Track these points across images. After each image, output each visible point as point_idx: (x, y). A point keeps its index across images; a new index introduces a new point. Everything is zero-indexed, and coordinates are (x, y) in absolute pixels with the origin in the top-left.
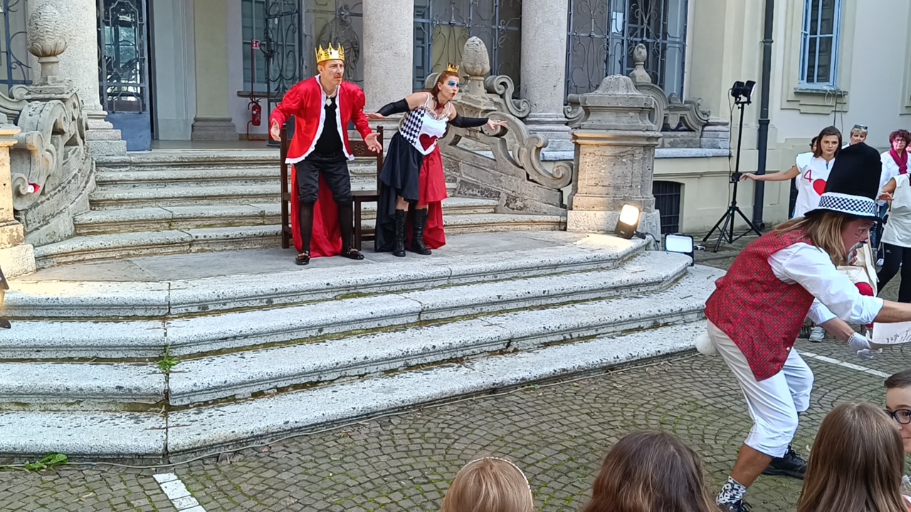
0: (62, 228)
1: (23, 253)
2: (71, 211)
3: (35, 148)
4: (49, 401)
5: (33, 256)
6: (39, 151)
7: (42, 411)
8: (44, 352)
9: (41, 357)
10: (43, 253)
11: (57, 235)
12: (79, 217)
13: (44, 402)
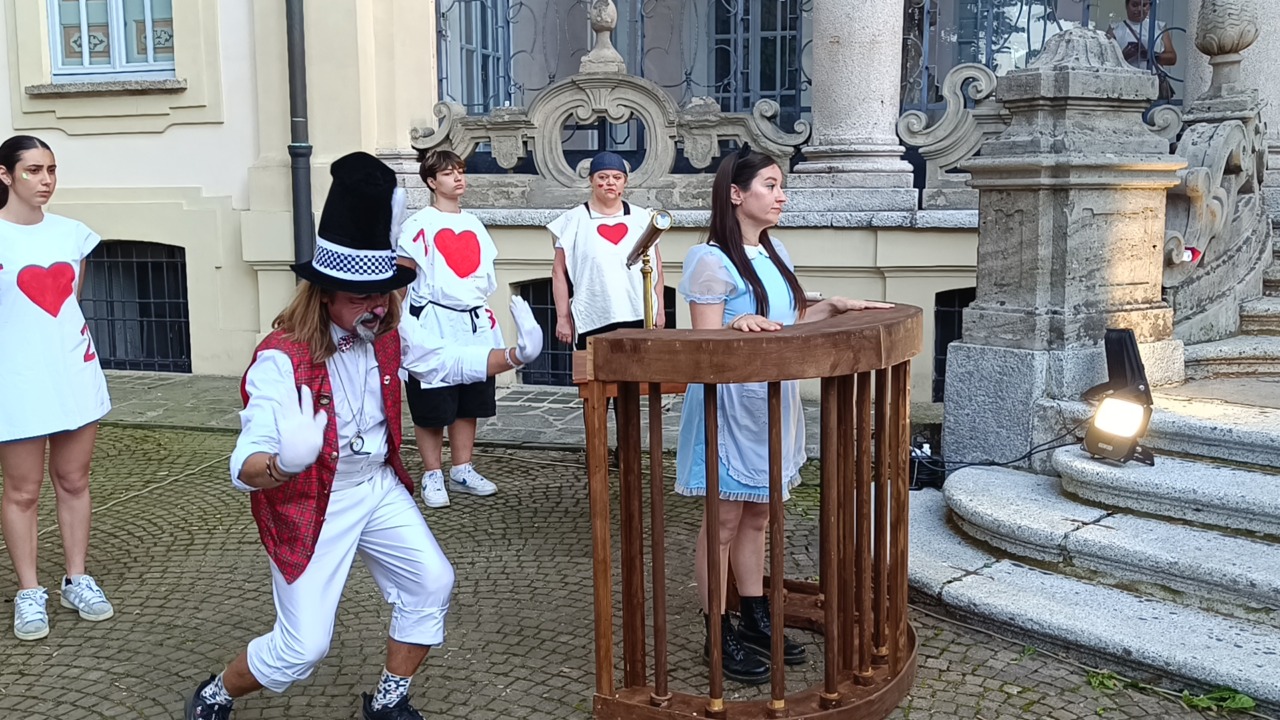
0: (1223, 321)
1: (1169, 352)
2: (1238, 294)
3: (1200, 194)
4: (1216, 596)
5: (1182, 359)
6: (1204, 198)
7: (1204, 609)
8: (1206, 514)
9: (1201, 520)
10: (1194, 356)
11: (1215, 329)
12: (1250, 305)
13: (1207, 596)
